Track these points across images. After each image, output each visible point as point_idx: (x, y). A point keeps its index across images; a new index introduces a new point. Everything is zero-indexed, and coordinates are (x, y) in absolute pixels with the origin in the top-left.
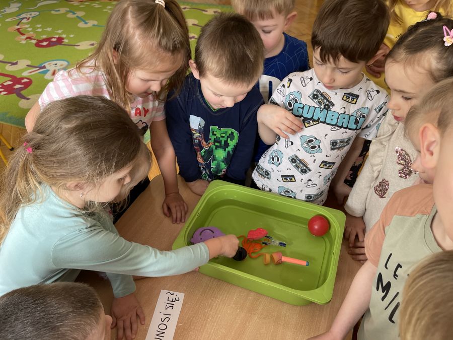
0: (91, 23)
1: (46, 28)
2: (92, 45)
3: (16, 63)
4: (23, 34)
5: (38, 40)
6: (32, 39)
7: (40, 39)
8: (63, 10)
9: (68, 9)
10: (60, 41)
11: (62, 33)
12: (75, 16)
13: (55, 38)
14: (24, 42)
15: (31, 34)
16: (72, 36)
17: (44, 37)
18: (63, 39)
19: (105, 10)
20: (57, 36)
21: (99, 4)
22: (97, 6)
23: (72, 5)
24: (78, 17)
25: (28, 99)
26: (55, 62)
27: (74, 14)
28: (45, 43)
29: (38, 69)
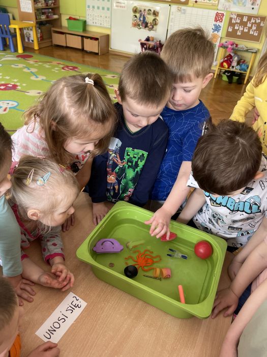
0: (40, 78)
1: (5, 76)
2: (39, 93)
8: (21, 66)
9: (25, 66)
10: (14, 87)
11: (17, 82)
12: (29, 71)
13: (11, 84)
16: (25, 85)
17: (3, 82)
18: (17, 86)
19: (53, 70)
20: (13, 84)
21: (49, 65)
22: (47, 67)
23: (29, 63)
24: (31, 72)
26: (8, 102)
27: (29, 69)
28: (2, 87)
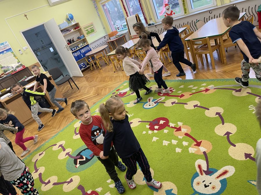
4: (186, 134)
7: (167, 127)
20: (155, 131)
28: (162, 122)
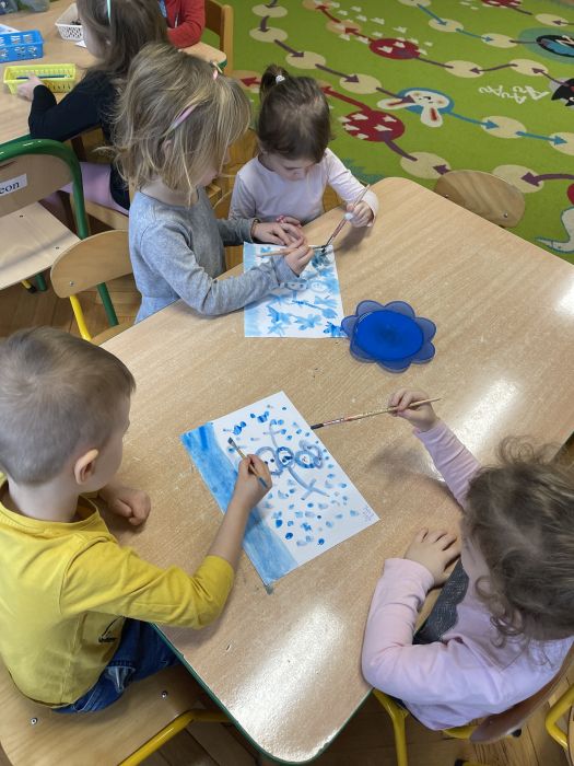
0: (451, 25)
3: (355, 80)
4: (337, 21)
5: (370, 40)
6: (358, 35)
7: (374, 39)
10: (412, 50)
11: (408, 35)
13: (400, 42)
14: (347, 37)
15: (350, 23)
17: (379, 35)
18: (416, 47)
20: (403, 40)
24: (420, 6)
25: (415, 159)
26: (425, 93)
28: (388, 50)
29: (400, 100)
